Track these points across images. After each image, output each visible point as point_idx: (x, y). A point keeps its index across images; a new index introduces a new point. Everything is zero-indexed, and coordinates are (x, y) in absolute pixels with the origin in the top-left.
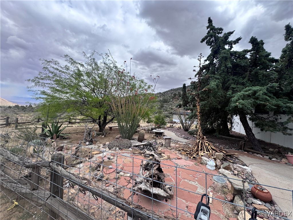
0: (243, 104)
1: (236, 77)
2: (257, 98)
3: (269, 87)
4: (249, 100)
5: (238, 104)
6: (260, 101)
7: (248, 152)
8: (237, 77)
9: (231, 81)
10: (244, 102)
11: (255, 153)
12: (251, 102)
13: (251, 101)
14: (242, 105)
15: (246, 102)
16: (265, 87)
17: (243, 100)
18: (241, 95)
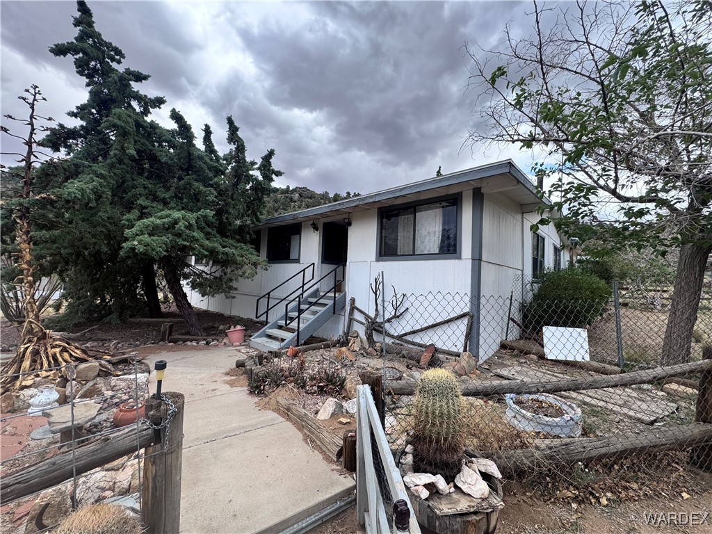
0: (147, 245)
1: (151, 184)
2: (179, 235)
3: (200, 217)
4: (164, 238)
5: (136, 243)
6: (184, 240)
7: (175, 341)
8: (155, 185)
9: (140, 190)
10: (152, 240)
11: (187, 340)
12: (166, 241)
13: (167, 238)
14: (145, 246)
15: (157, 240)
16: (195, 215)
17: (150, 235)
18: (149, 225)
